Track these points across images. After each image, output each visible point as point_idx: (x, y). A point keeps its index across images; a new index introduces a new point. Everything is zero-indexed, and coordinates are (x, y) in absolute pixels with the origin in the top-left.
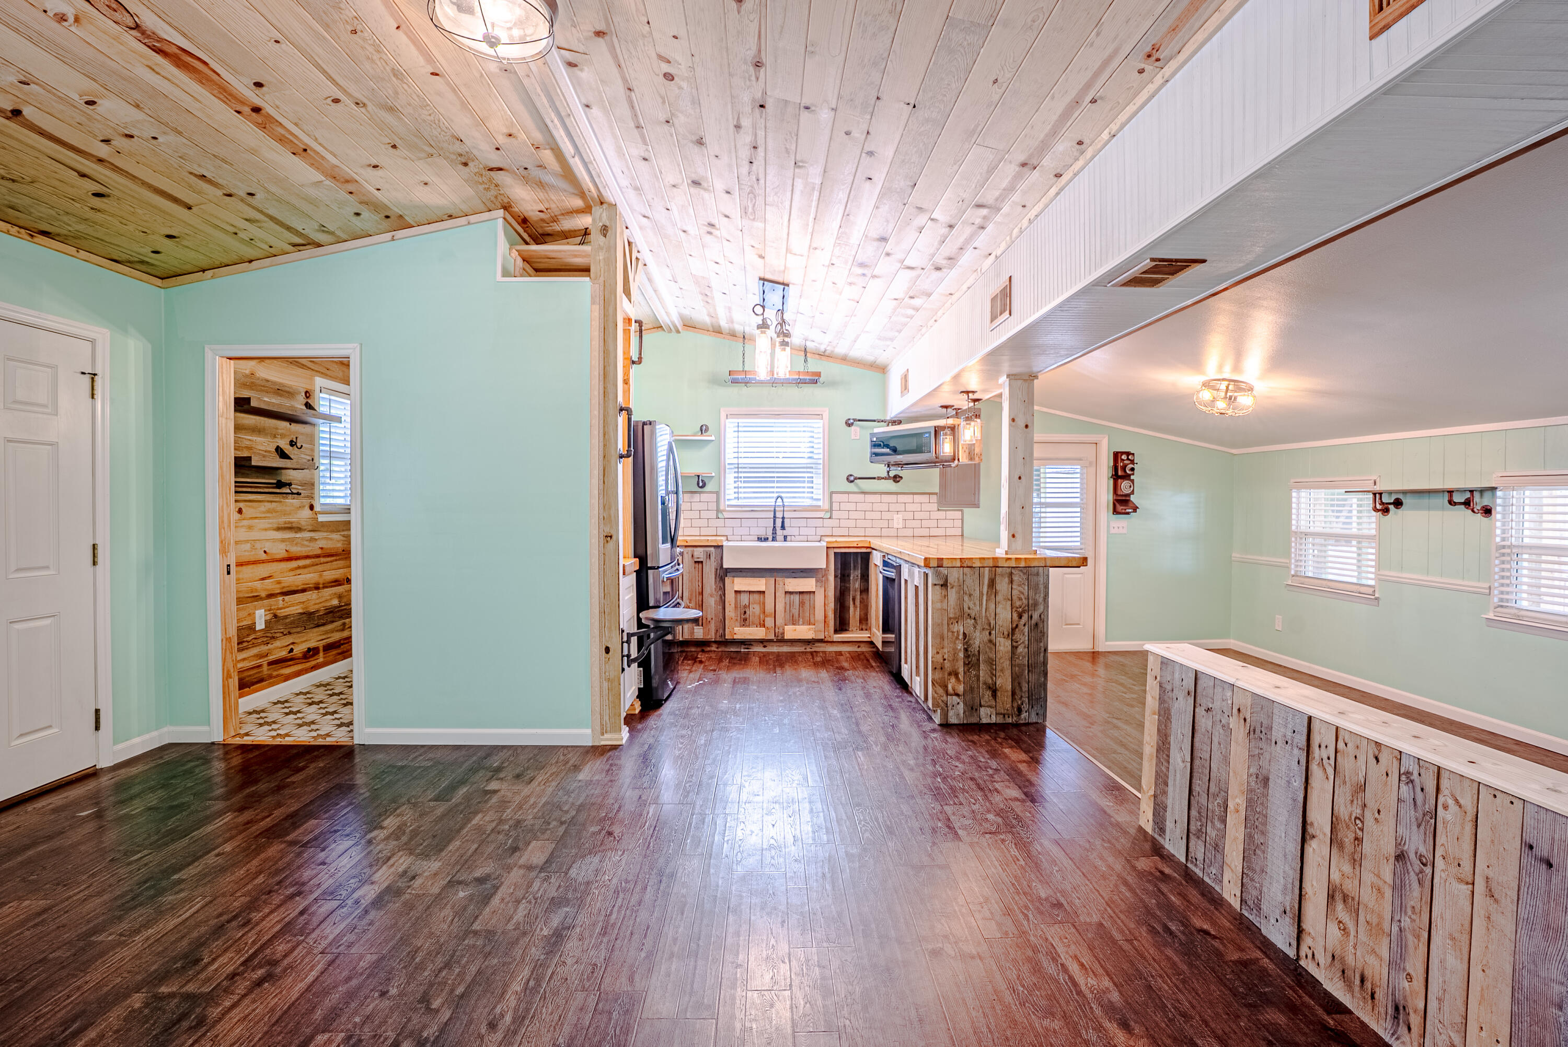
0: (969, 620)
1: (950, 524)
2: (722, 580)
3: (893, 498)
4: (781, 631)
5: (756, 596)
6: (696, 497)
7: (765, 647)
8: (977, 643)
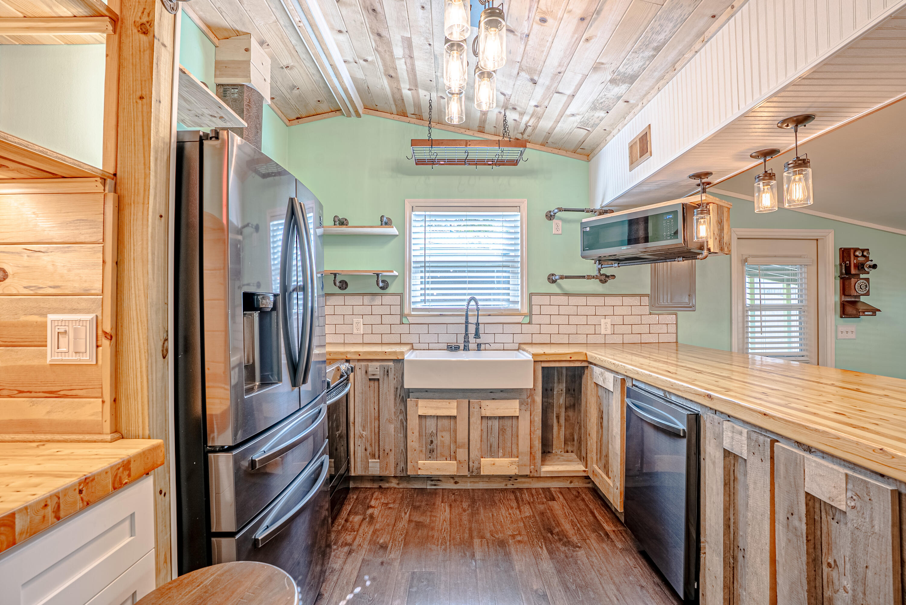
1: (664, 329)
2: (404, 401)
3: (599, 301)
4: (476, 465)
5: (446, 422)
6: (378, 300)
7: (456, 483)
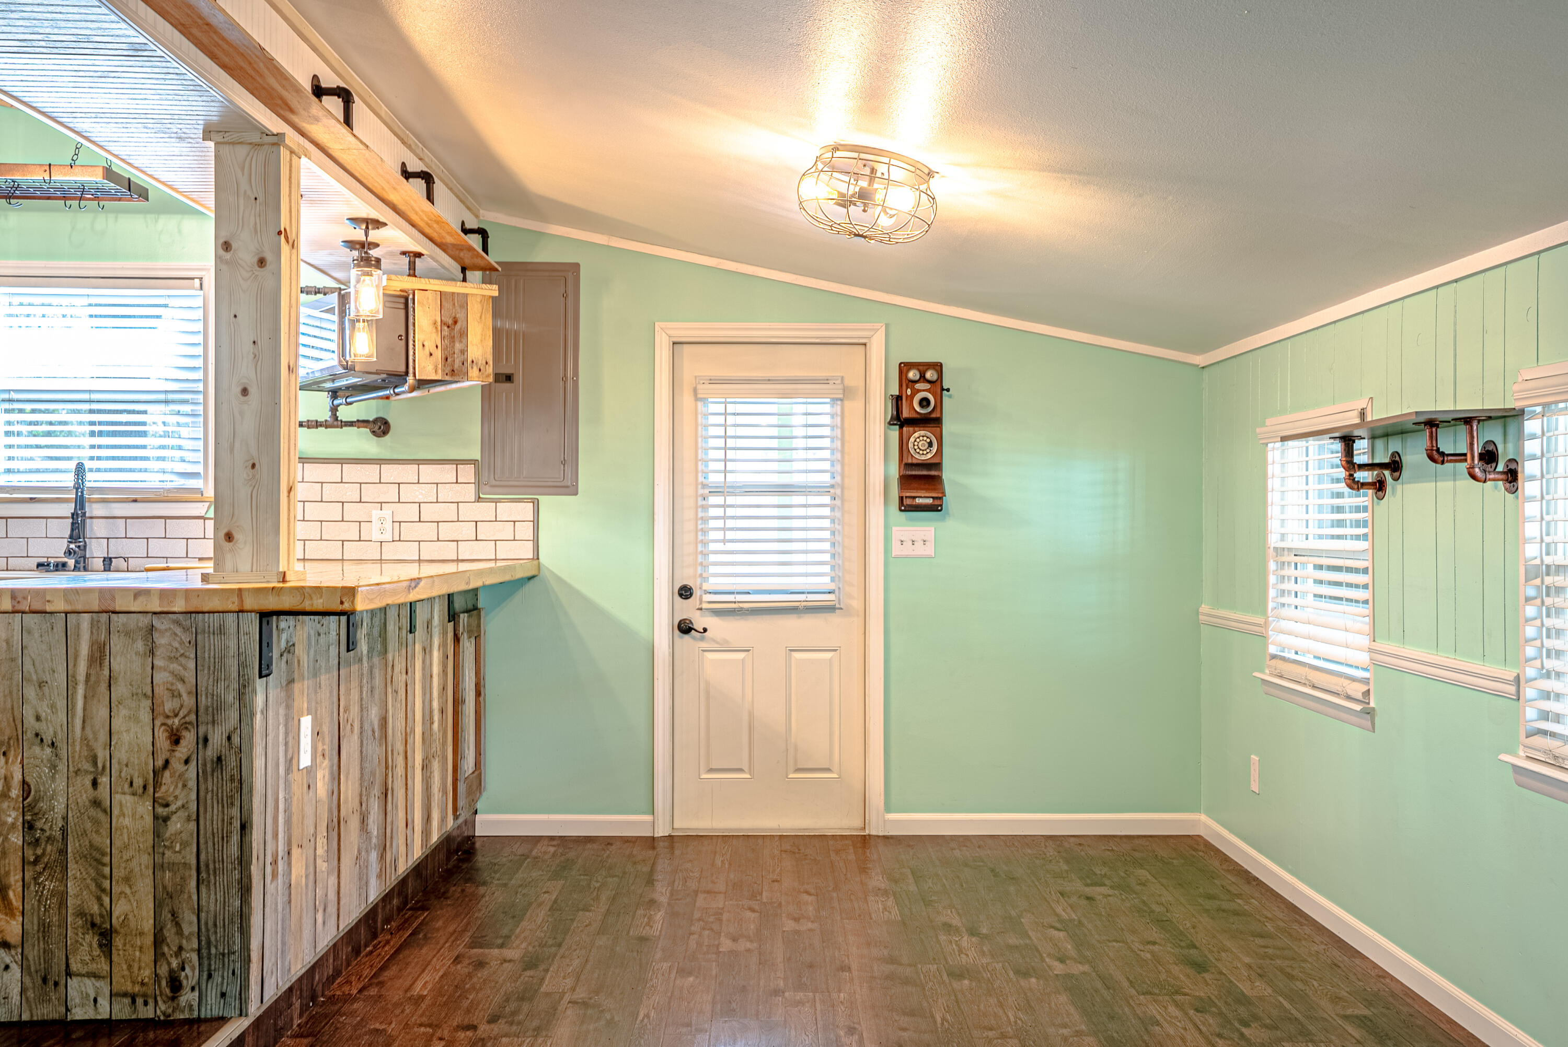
0: (37, 749)
1: (506, 531)
3: (369, 472)
8: (60, 806)
